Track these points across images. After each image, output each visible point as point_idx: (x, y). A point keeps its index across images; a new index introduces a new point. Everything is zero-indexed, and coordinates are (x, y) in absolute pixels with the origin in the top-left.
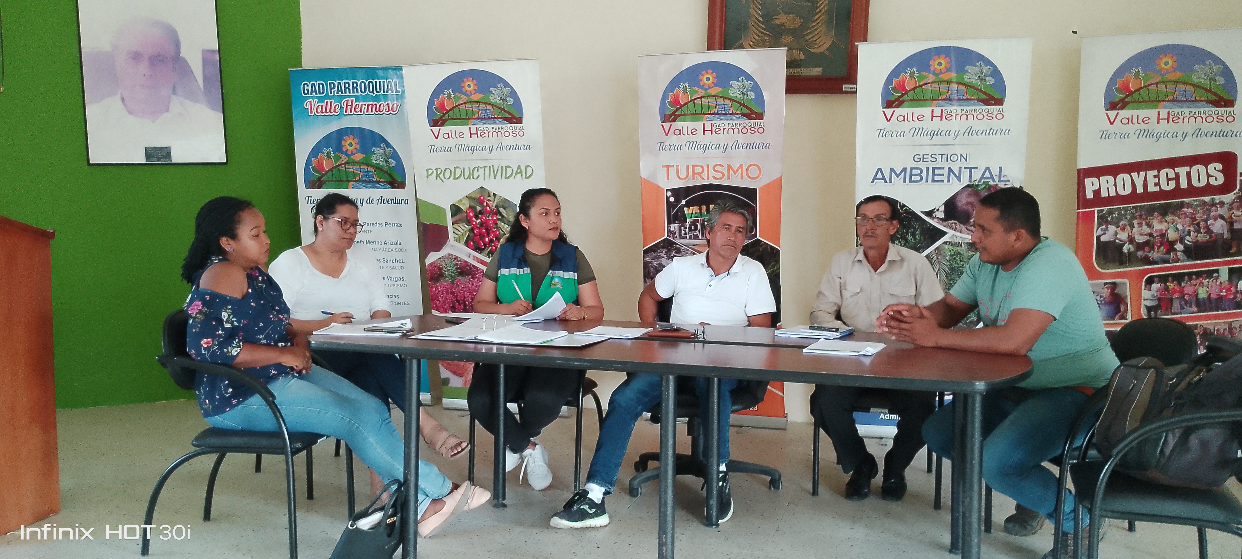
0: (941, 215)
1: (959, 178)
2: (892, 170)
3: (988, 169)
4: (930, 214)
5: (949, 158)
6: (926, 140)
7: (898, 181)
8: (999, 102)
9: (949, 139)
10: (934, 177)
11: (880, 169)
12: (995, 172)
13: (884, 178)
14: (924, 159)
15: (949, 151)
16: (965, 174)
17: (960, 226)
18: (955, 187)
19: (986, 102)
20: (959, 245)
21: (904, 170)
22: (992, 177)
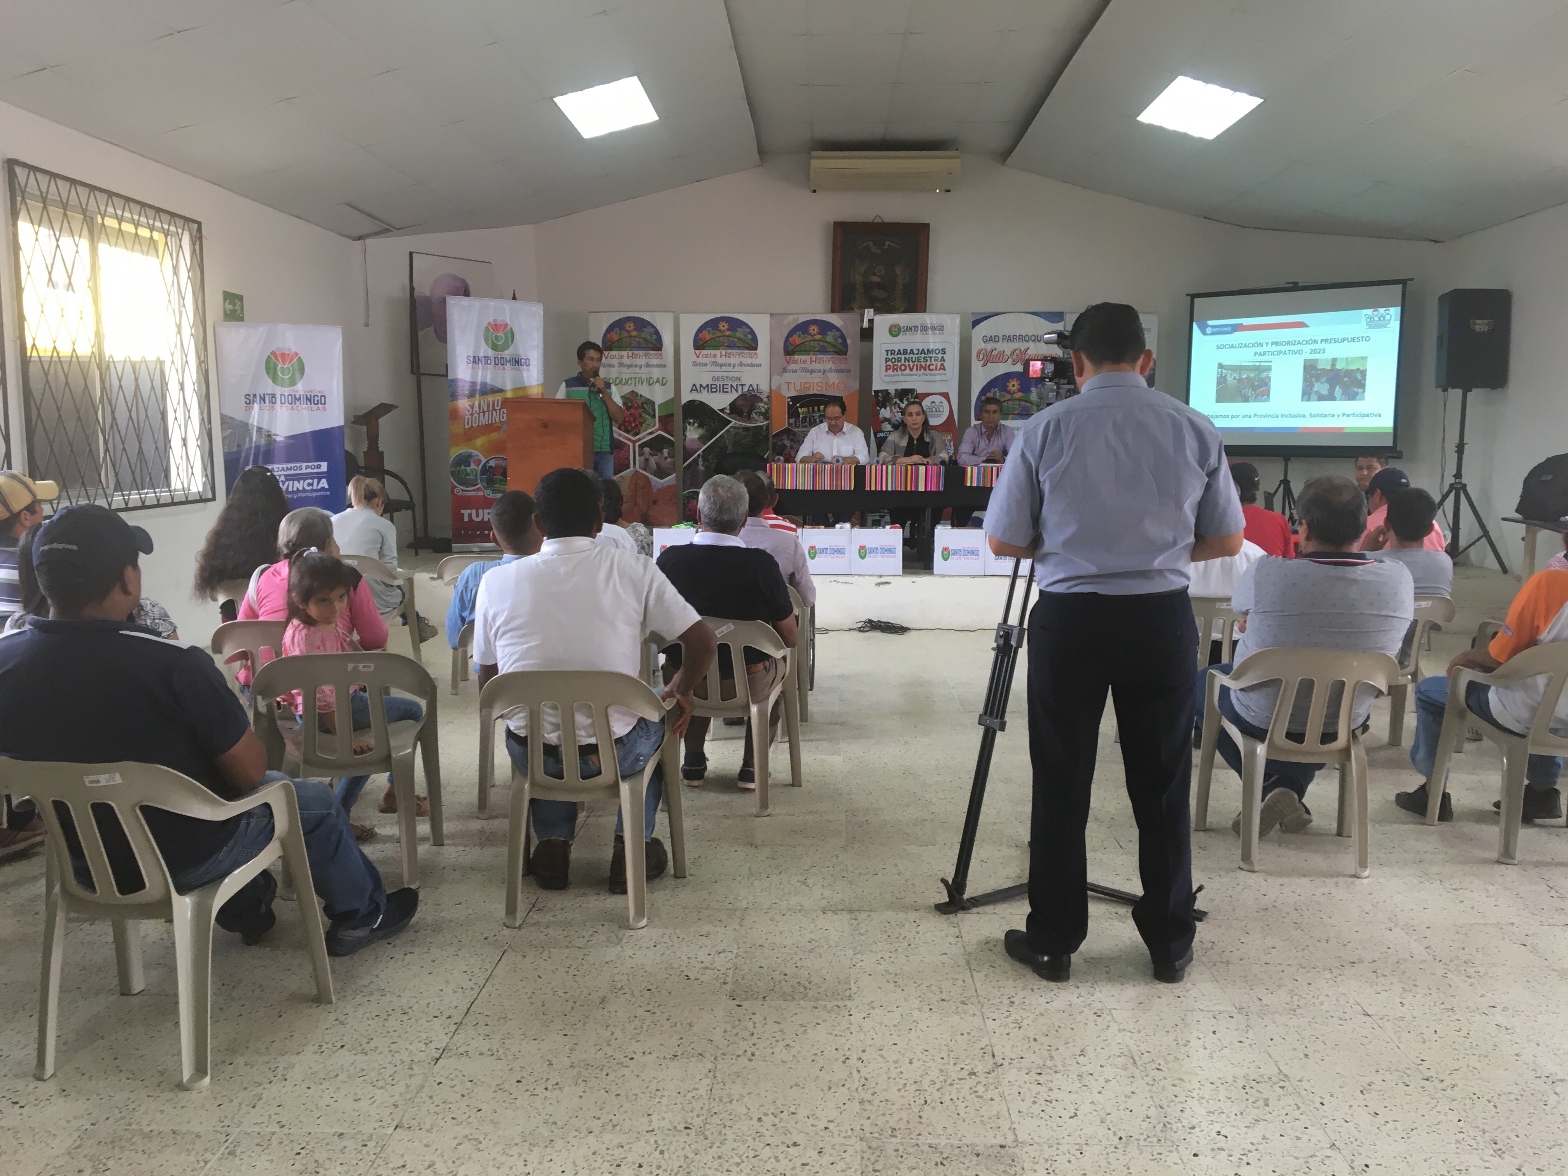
0: (728, 411)
1: (737, 391)
2: (701, 385)
3: (751, 385)
4: (722, 410)
5: (731, 379)
6: (718, 368)
7: (705, 392)
8: (756, 349)
9: (730, 369)
10: (724, 389)
11: (694, 385)
12: (755, 387)
13: (697, 390)
14: (718, 379)
15: (731, 375)
16: (740, 388)
17: (738, 418)
18: (734, 396)
19: (748, 349)
20: (738, 428)
21: (707, 385)
22: (753, 390)
